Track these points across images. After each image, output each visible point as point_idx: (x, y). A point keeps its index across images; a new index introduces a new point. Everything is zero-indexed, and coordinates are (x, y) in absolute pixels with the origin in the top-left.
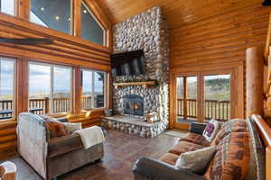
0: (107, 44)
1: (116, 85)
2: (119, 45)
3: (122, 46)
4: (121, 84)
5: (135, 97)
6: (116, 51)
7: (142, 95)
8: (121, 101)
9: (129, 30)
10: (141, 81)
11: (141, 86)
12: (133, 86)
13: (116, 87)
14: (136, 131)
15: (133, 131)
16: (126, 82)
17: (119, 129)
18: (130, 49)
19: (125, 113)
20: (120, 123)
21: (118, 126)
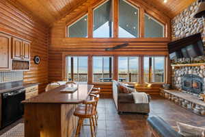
0: (165, 35)
1: (173, 66)
2: (177, 33)
3: (179, 33)
4: (179, 65)
5: (193, 76)
6: (174, 39)
7: (200, 75)
8: (179, 79)
9: (187, 18)
10: (199, 62)
11: (199, 66)
12: (191, 67)
13: (173, 68)
14: (189, 106)
15: (186, 106)
16: (183, 63)
17: (174, 101)
18: (187, 35)
19: (183, 89)
20: (174, 96)
21: (172, 98)
